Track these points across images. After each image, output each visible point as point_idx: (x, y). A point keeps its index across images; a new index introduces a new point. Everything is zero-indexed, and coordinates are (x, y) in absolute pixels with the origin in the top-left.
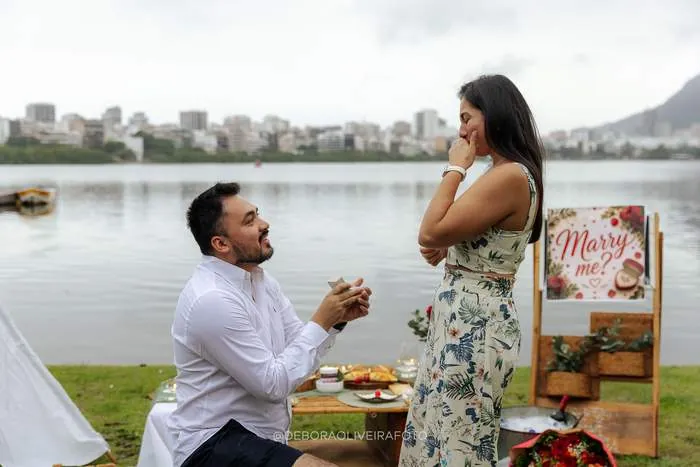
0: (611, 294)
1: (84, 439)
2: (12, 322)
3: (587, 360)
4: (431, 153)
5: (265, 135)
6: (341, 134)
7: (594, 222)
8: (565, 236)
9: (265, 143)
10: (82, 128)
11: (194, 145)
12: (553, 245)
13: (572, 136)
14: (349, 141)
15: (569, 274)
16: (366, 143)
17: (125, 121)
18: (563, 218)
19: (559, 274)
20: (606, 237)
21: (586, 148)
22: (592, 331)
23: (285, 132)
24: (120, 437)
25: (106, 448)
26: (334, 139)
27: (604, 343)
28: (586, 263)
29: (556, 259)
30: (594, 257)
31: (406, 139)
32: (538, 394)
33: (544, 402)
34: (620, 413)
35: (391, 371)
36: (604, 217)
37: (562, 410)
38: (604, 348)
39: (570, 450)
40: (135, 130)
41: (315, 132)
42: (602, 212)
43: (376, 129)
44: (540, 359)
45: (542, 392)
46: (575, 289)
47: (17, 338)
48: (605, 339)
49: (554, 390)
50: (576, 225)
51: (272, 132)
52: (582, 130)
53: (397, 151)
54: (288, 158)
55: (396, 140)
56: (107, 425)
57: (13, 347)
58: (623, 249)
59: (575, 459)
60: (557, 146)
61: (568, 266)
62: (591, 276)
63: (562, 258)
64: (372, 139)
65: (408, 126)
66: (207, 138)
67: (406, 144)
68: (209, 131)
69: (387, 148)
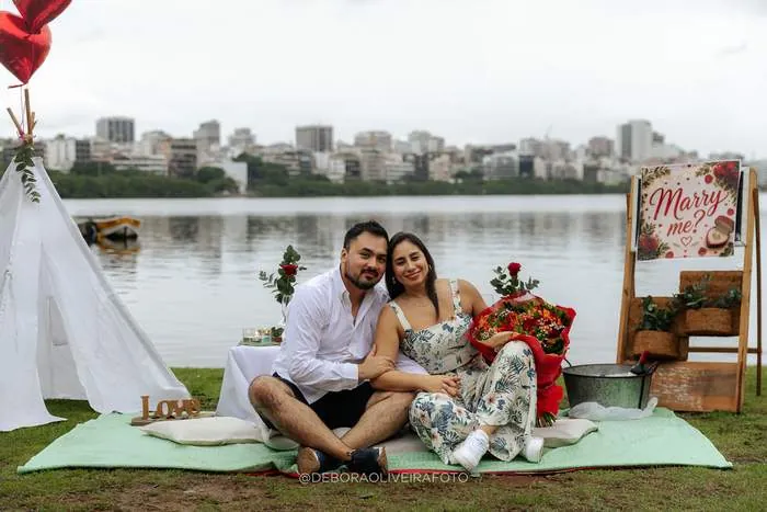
5: (411, 158)
6: (514, 156)
9: (410, 168)
10: (169, 151)
11: (315, 172)
14: (527, 165)
16: (549, 168)
17: (224, 142)
23: (438, 154)
26: (505, 162)
31: (606, 162)
40: (237, 152)
41: (479, 153)
43: (564, 147)
51: (420, 153)
53: (595, 177)
54: (441, 189)
55: (593, 163)
64: (559, 163)
65: (609, 143)
66: (332, 162)
67: (607, 169)
68: (336, 152)
69: (580, 174)
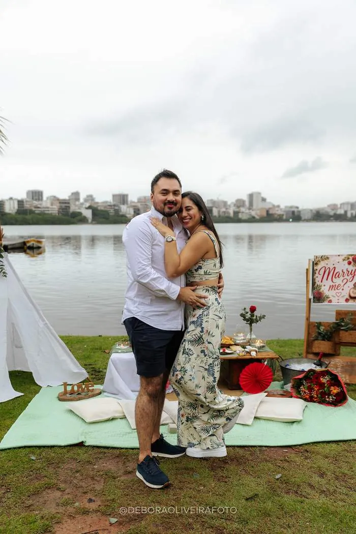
0: (347, 300)
1: (76, 371)
2: (41, 312)
3: (334, 334)
4: (257, 217)
7: (338, 262)
8: (323, 269)
10: (58, 205)
11: (121, 213)
12: (317, 275)
13: (341, 208)
15: (325, 290)
16: (219, 212)
17: (82, 200)
18: (322, 260)
19: (320, 290)
20: (345, 271)
21: (349, 215)
22: (337, 320)
24: (93, 371)
25: (87, 375)
27: (342, 326)
28: (334, 284)
29: (318, 282)
30: (338, 281)
31: (242, 209)
32: (308, 353)
33: (311, 356)
34: (350, 362)
35: (231, 339)
36: (344, 260)
37: (320, 360)
38: (342, 328)
39: (322, 379)
40: (88, 205)
42: (343, 257)
43: (225, 203)
44: (309, 334)
45: (310, 351)
46: (328, 298)
47: (43, 320)
48: (343, 324)
49: (316, 350)
50: (329, 264)
52: (348, 203)
53: (238, 216)
55: (237, 210)
56: (85, 365)
57: (41, 324)
58: (353, 277)
59: (324, 384)
60: (332, 213)
61: (324, 285)
62: (337, 291)
63: (322, 282)
64: (224, 210)
65: (244, 202)
66: (128, 209)
67: (243, 212)
68: (129, 205)
69: (232, 214)
